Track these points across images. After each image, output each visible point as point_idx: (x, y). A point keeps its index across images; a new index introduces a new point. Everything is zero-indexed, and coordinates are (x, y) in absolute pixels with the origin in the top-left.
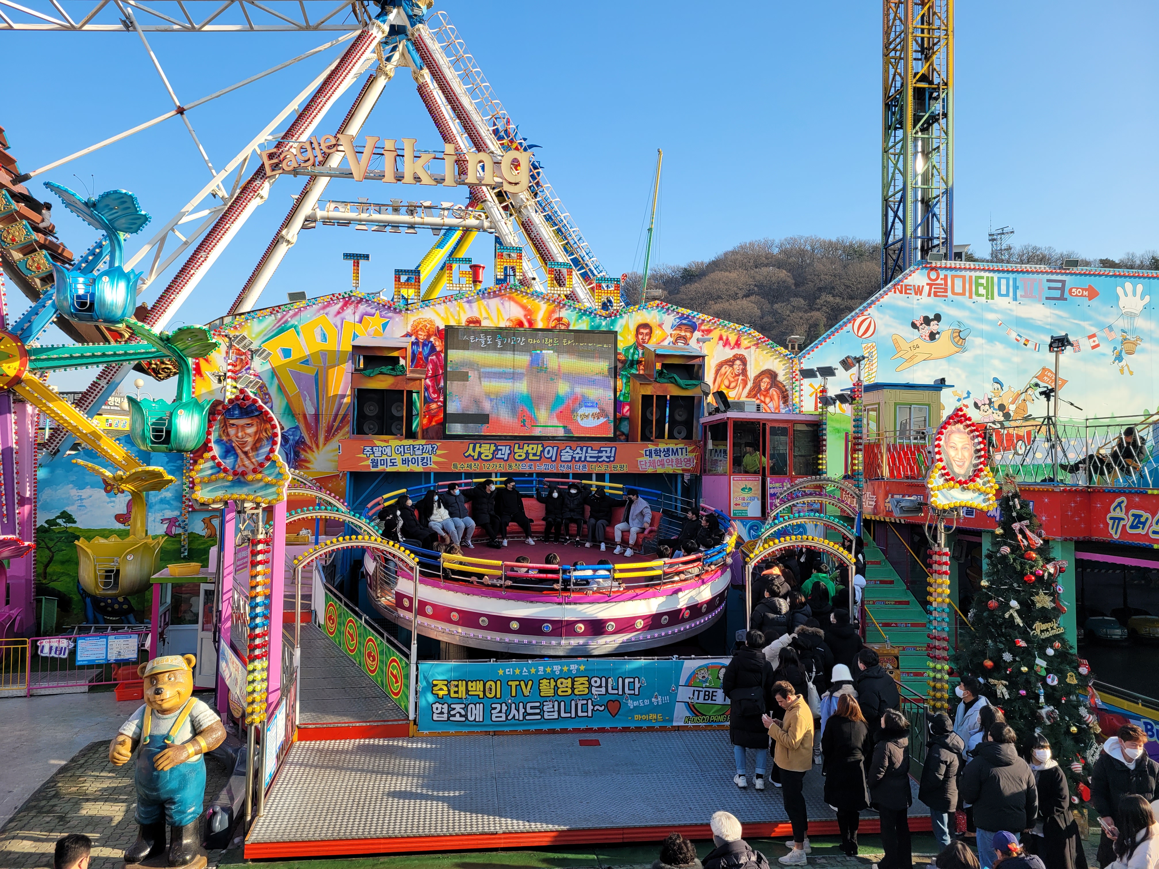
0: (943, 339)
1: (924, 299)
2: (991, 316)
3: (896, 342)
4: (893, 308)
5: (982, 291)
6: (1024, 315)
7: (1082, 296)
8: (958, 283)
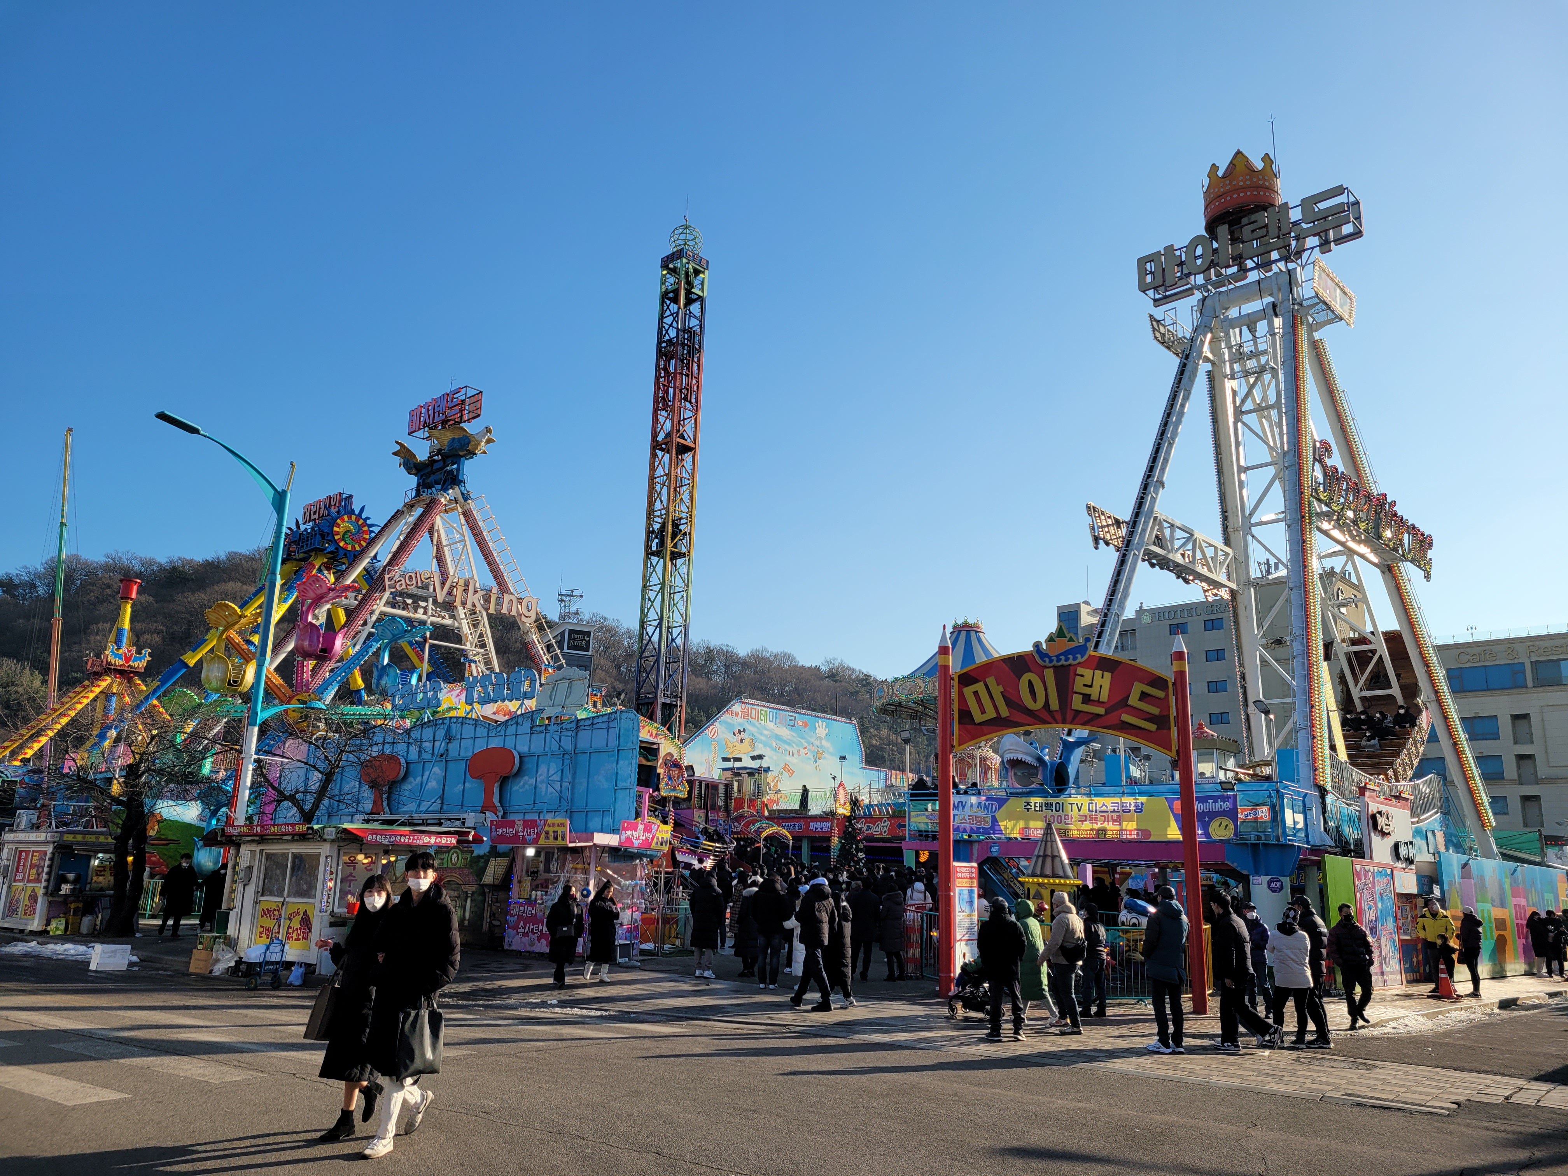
0: (746, 742)
1: (739, 720)
2: (766, 732)
3: (726, 742)
4: (726, 723)
5: (763, 718)
6: (779, 733)
8: (753, 711)
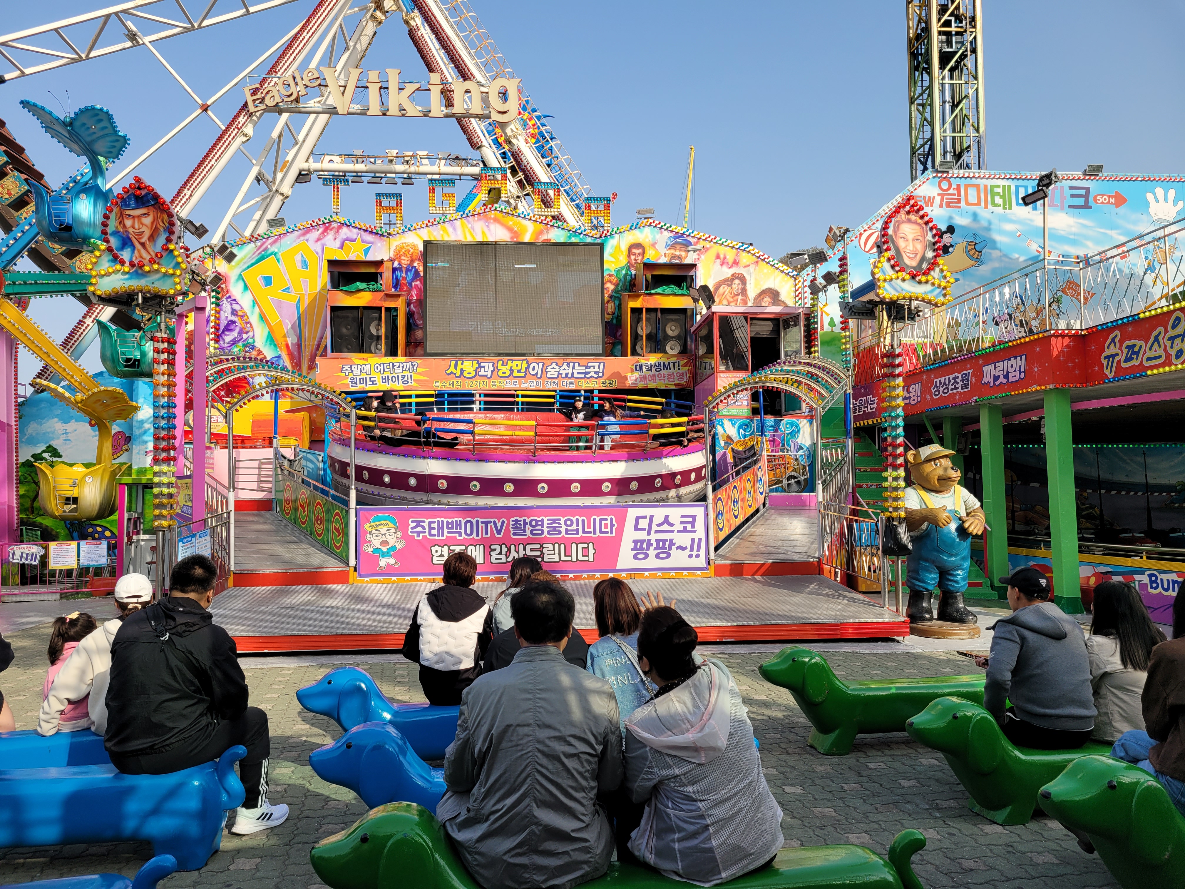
0: (958, 252)
2: (1009, 227)
7: (1109, 203)
